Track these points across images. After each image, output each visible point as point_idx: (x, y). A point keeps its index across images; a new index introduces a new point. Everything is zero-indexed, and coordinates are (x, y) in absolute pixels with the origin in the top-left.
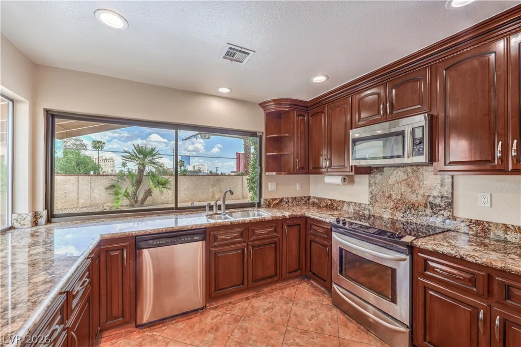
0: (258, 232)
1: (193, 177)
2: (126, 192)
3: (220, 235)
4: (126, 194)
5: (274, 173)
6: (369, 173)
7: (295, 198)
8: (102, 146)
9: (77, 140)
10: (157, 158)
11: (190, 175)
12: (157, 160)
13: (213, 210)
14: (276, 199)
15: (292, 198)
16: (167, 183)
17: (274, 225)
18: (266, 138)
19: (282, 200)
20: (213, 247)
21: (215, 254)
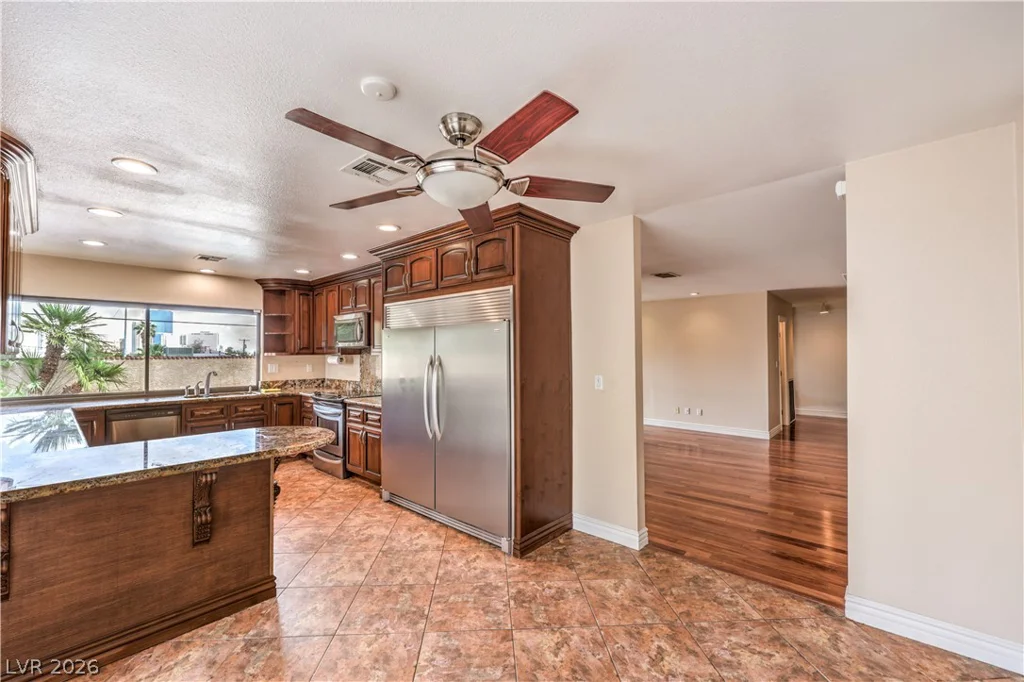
0: (242, 409)
1: (172, 360)
3: (198, 411)
5: (274, 354)
6: (360, 353)
7: (304, 381)
10: (94, 326)
11: (168, 358)
14: (278, 381)
15: (299, 381)
16: (119, 372)
17: (262, 403)
18: (265, 317)
19: (286, 383)
20: (190, 422)
21: (191, 429)
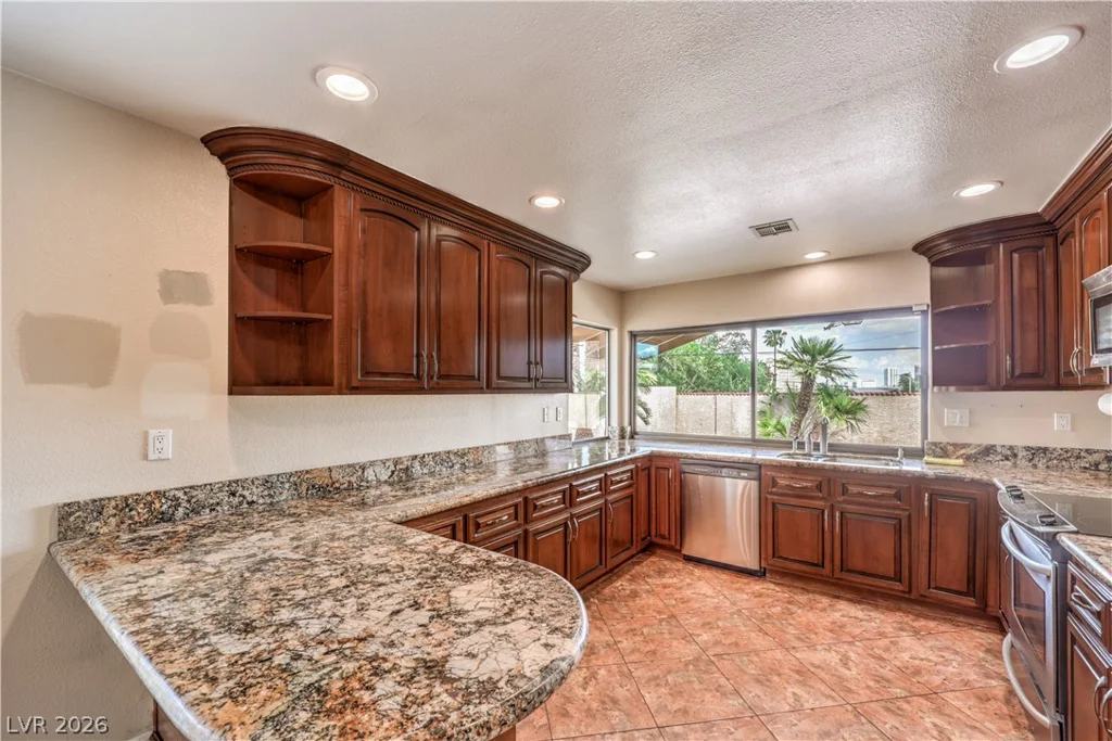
0: (856, 490)
2: (778, 423)
3: (782, 479)
4: (779, 427)
8: (781, 339)
9: (737, 335)
10: (840, 359)
12: (840, 364)
13: (804, 448)
14: (969, 445)
18: (935, 316)
19: (988, 450)
20: (771, 493)
21: (774, 504)
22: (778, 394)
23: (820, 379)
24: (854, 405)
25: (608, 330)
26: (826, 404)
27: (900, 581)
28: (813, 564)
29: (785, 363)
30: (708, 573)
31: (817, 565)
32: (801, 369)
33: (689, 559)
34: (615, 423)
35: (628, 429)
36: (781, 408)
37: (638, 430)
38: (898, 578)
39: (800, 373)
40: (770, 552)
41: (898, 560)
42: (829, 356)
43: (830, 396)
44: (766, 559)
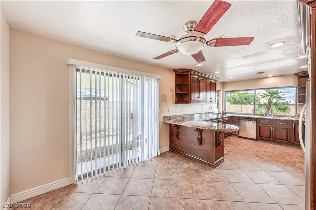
0: (278, 123)
3: (262, 121)
5: (302, 103)
12: (281, 96)
16: (287, 109)
18: (298, 88)
20: (259, 124)
21: (260, 126)
22: (261, 105)
23: (274, 101)
24: (285, 108)
25: (220, 91)
26: (276, 107)
27: (288, 140)
28: (268, 138)
29: (263, 96)
30: (244, 139)
31: (269, 138)
32: (268, 98)
33: (239, 137)
34: (221, 110)
35: (224, 112)
36: (262, 108)
37: (226, 112)
38: (287, 140)
39: (268, 99)
40: (259, 136)
41: (287, 137)
42: (277, 94)
43: (277, 105)
44: (258, 137)
